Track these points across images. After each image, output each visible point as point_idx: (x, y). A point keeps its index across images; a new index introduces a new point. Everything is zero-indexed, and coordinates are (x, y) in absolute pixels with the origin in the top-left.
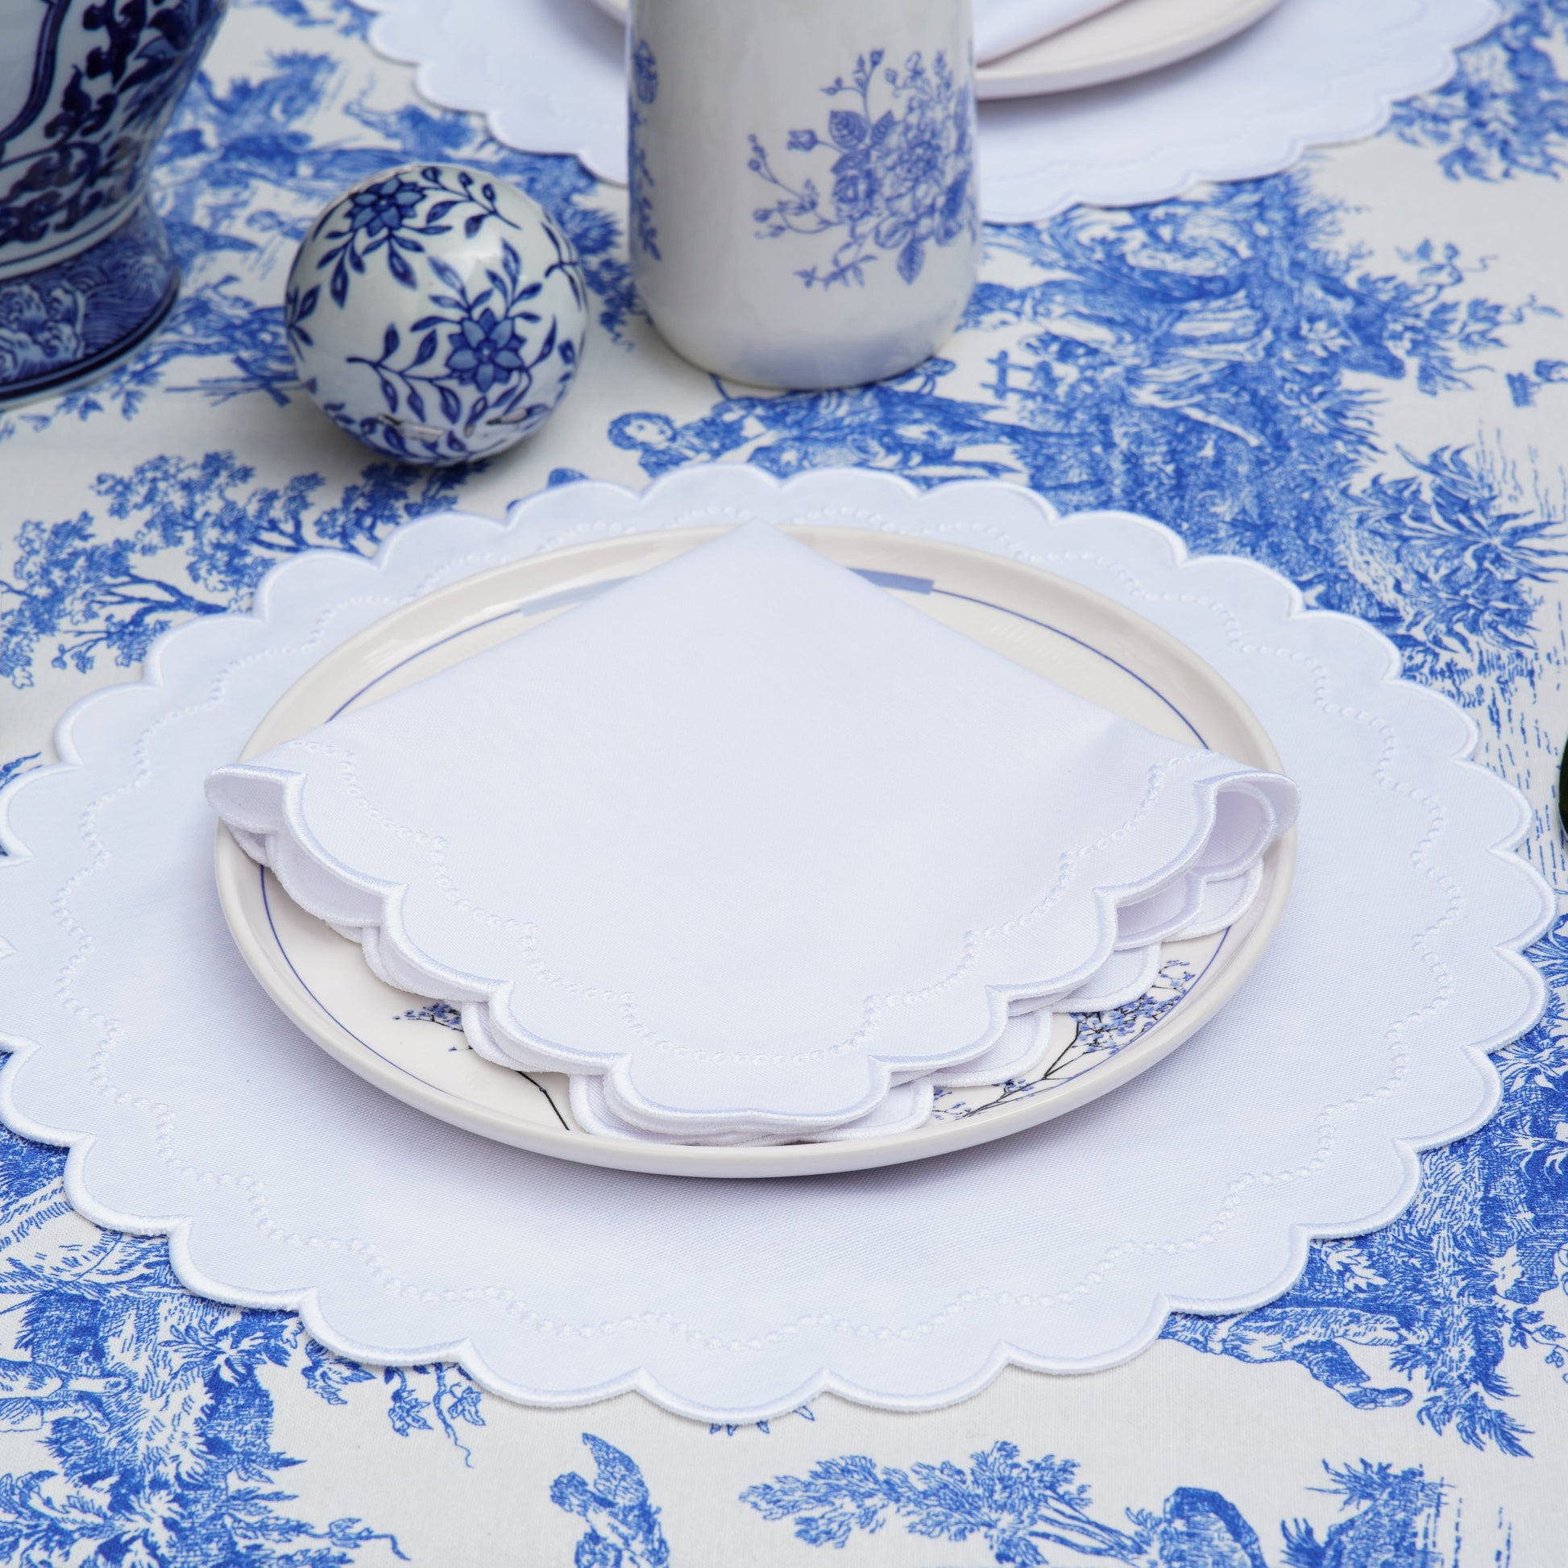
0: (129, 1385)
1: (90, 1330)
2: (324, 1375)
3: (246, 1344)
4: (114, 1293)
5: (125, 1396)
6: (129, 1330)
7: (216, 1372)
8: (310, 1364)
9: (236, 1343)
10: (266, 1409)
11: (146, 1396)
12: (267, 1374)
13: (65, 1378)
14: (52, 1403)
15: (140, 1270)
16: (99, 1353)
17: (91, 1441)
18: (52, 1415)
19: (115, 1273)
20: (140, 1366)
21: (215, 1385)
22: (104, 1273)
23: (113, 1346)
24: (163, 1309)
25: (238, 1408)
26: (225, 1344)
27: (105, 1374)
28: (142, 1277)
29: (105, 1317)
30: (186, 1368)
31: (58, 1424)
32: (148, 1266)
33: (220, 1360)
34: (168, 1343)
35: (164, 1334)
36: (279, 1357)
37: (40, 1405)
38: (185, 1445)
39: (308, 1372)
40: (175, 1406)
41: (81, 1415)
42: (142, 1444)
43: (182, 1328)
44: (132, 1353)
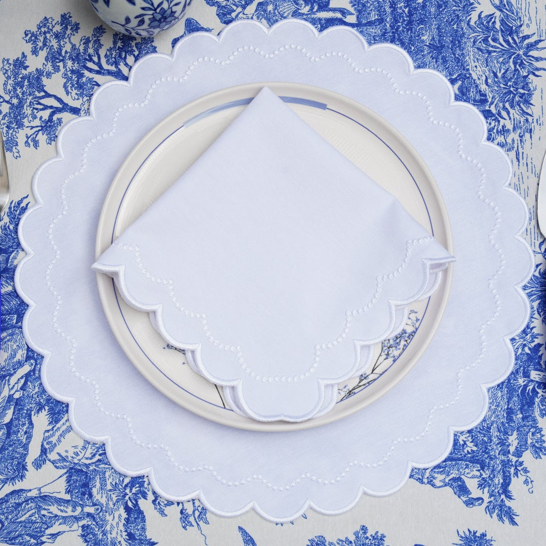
0: (102, 509)
1: (86, 485)
2: (159, 503)
3: (134, 490)
4: (91, 468)
5: (101, 514)
6: (98, 485)
7: (127, 502)
8: (154, 498)
9: (131, 490)
10: (144, 520)
11: (107, 514)
12: (142, 503)
13: (82, 506)
14: (80, 518)
15: (97, 457)
16: (91, 495)
17: (94, 535)
18: (81, 523)
19: (91, 459)
20: (103, 501)
21: (127, 509)
22: (87, 459)
23: (94, 491)
24: (107, 474)
25: (135, 518)
26: (128, 491)
27: (94, 505)
28: (99, 460)
29: (90, 479)
30: (117, 501)
31: (83, 527)
32: (100, 455)
33: (127, 498)
34: (110, 490)
35: (109, 487)
36: (145, 496)
37: (77, 519)
38: (122, 536)
39: (154, 502)
40: (116, 519)
41: (90, 523)
42: (109, 536)
43: (114, 483)
44: (100, 495)
